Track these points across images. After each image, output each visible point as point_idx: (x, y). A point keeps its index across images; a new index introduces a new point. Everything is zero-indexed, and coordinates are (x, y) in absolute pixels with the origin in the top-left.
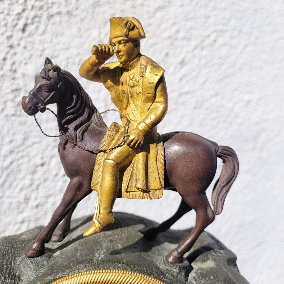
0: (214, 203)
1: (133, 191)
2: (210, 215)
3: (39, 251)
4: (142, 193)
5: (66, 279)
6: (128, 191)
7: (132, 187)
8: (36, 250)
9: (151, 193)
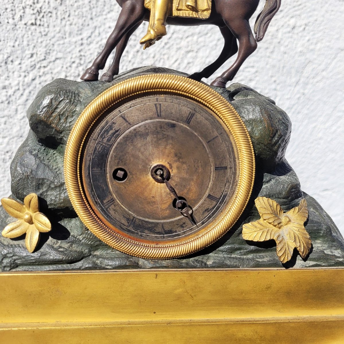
0: (256, 31)
1: (183, 10)
2: (253, 43)
3: (94, 75)
4: (191, 12)
5: (125, 82)
6: (179, 8)
7: (182, 6)
8: (92, 74)
9: (200, 13)
